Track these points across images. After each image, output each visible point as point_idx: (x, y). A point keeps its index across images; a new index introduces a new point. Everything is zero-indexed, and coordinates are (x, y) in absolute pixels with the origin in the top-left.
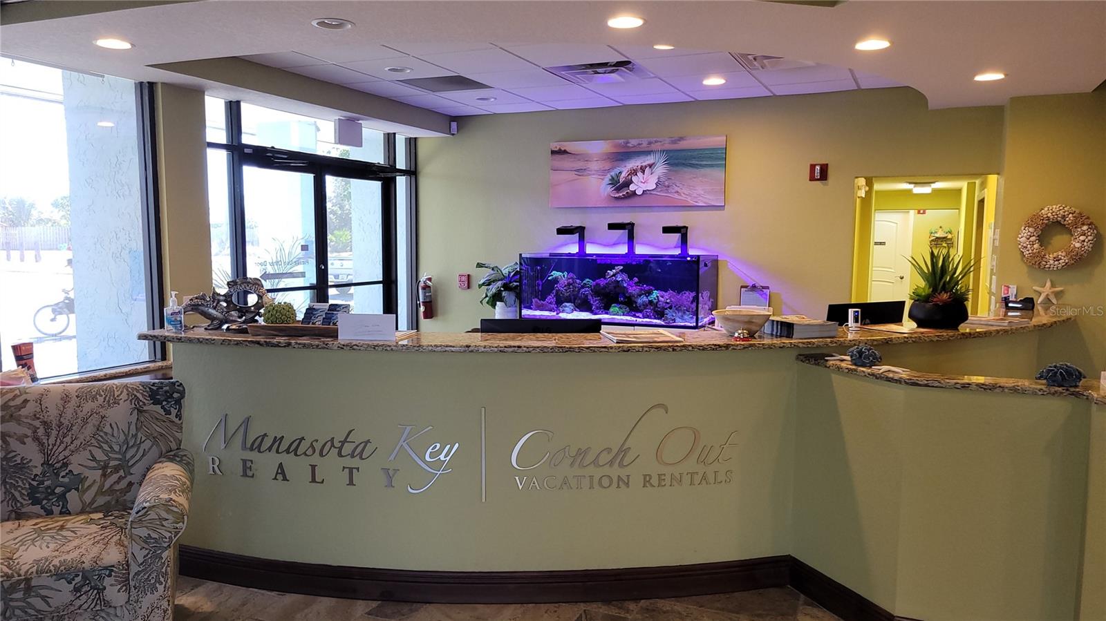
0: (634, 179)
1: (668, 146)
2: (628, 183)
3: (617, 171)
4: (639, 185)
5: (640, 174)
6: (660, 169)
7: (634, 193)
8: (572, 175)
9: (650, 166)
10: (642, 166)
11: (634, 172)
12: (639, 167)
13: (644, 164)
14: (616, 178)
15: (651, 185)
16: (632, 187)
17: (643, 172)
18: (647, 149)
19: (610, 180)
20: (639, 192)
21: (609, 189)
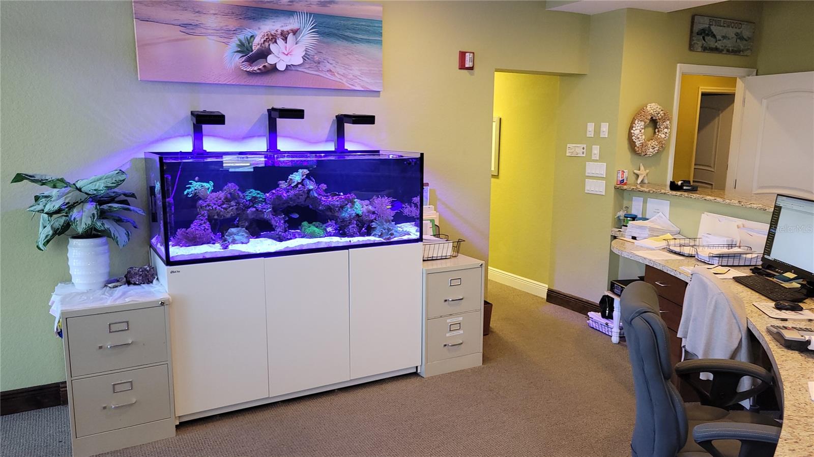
0: (273, 47)
1: (316, 9)
2: (264, 54)
3: (248, 33)
4: (280, 56)
5: (280, 41)
6: (307, 39)
7: (274, 69)
8: (176, 32)
9: (295, 32)
10: (283, 31)
11: (272, 38)
12: (279, 32)
13: (286, 29)
14: (246, 44)
15: (297, 60)
16: (271, 60)
17: (285, 39)
18: (287, 8)
19: (239, 46)
20: (281, 67)
21: (238, 59)
